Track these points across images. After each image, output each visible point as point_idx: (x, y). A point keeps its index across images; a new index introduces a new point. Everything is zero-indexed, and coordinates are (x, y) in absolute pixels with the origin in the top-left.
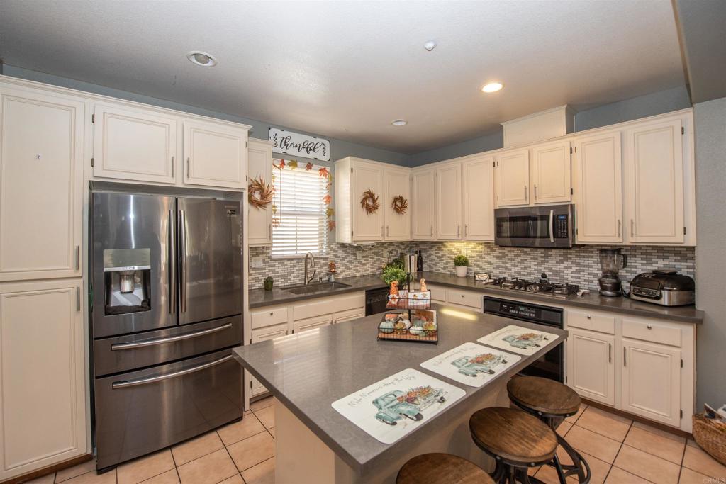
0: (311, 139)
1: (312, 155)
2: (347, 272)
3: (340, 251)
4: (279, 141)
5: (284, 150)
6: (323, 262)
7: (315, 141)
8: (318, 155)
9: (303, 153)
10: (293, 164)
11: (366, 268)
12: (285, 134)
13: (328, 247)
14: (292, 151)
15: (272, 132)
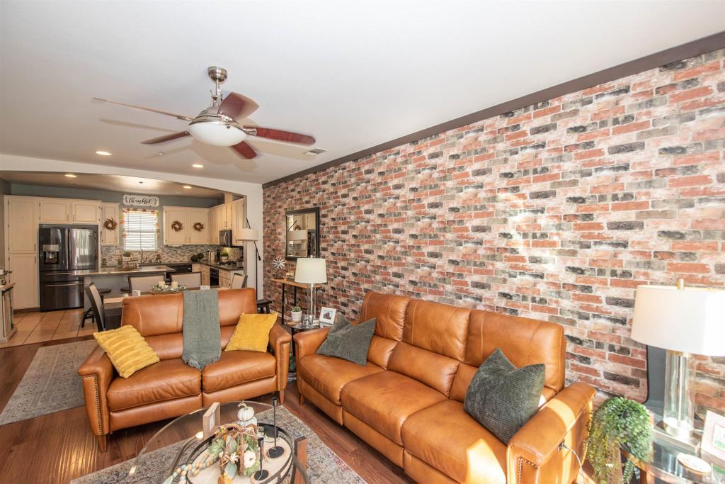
0: (147, 198)
1: (148, 205)
2: (170, 259)
3: (166, 249)
4: (128, 200)
5: (131, 203)
6: (155, 254)
7: (150, 198)
8: (152, 204)
9: (142, 204)
10: (135, 210)
11: (185, 257)
12: (132, 196)
13: (158, 247)
14: (136, 204)
15: (124, 197)
